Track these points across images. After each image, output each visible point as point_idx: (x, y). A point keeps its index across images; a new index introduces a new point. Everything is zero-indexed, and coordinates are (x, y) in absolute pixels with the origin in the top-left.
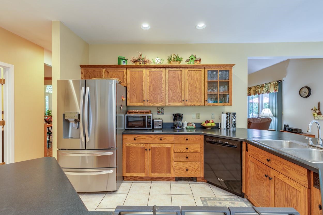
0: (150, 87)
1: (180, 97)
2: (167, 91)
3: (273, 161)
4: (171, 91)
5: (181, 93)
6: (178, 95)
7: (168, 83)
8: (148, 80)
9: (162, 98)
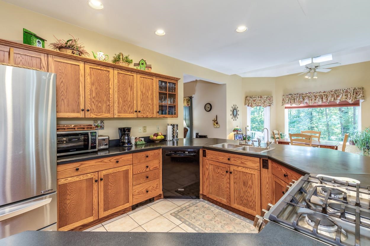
0: (91, 91)
1: (132, 107)
2: (116, 99)
3: (232, 159)
4: (121, 98)
5: (133, 102)
6: (130, 105)
7: (117, 89)
8: (88, 80)
9: (108, 107)
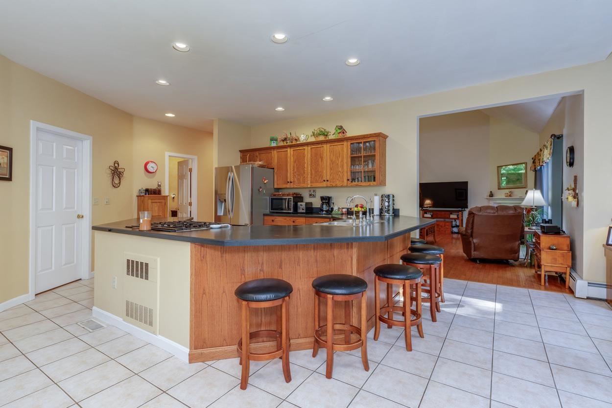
0: (294, 167)
2: (309, 171)
4: (313, 170)
5: (323, 172)
6: (320, 175)
7: (310, 162)
8: (292, 160)
9: (304, 179)
